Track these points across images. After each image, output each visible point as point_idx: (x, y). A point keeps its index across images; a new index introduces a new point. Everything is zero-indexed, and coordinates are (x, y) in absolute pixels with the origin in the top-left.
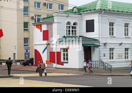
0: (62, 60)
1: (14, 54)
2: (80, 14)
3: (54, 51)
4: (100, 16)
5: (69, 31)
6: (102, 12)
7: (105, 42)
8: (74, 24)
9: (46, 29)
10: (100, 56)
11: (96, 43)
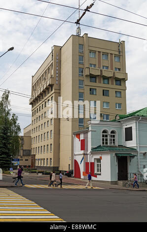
0: (96, 172)
1: (69, 165)
2: (119, 121)
3: (89, 161)
4: (137, 123)
5: (106, 140)
6: (139, 118)
7: (144, 152)
8: (112, 132)
9: (83, 139)
10: (138, 168)
11: (132, 153)
